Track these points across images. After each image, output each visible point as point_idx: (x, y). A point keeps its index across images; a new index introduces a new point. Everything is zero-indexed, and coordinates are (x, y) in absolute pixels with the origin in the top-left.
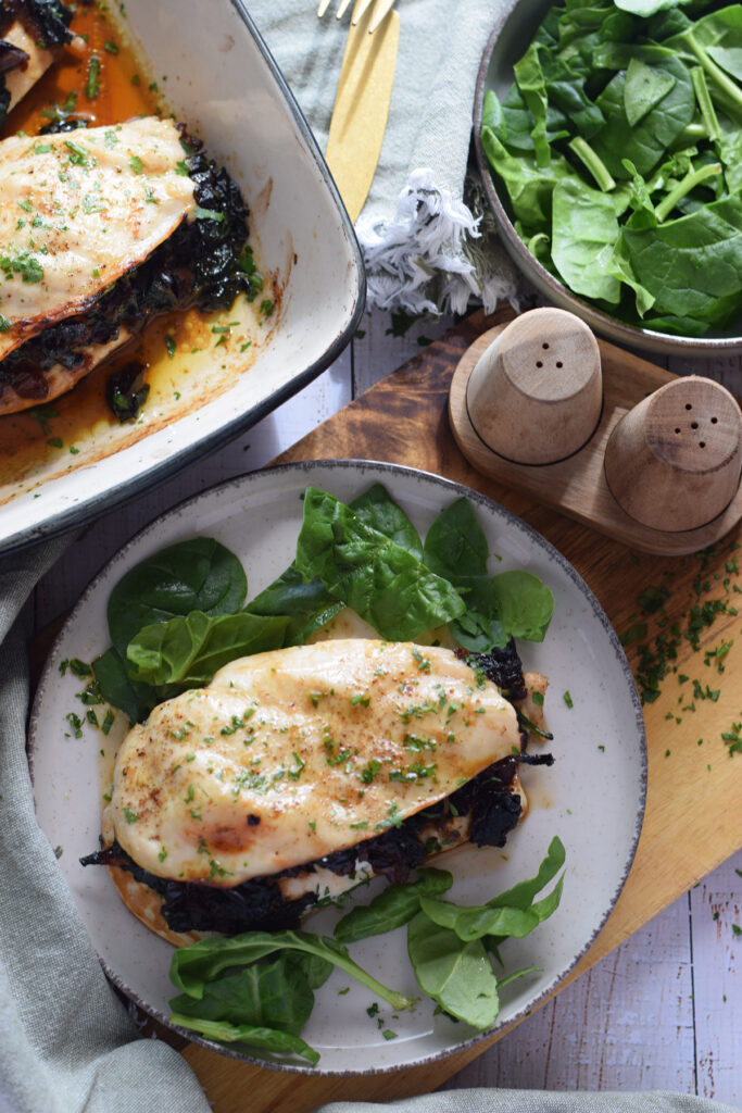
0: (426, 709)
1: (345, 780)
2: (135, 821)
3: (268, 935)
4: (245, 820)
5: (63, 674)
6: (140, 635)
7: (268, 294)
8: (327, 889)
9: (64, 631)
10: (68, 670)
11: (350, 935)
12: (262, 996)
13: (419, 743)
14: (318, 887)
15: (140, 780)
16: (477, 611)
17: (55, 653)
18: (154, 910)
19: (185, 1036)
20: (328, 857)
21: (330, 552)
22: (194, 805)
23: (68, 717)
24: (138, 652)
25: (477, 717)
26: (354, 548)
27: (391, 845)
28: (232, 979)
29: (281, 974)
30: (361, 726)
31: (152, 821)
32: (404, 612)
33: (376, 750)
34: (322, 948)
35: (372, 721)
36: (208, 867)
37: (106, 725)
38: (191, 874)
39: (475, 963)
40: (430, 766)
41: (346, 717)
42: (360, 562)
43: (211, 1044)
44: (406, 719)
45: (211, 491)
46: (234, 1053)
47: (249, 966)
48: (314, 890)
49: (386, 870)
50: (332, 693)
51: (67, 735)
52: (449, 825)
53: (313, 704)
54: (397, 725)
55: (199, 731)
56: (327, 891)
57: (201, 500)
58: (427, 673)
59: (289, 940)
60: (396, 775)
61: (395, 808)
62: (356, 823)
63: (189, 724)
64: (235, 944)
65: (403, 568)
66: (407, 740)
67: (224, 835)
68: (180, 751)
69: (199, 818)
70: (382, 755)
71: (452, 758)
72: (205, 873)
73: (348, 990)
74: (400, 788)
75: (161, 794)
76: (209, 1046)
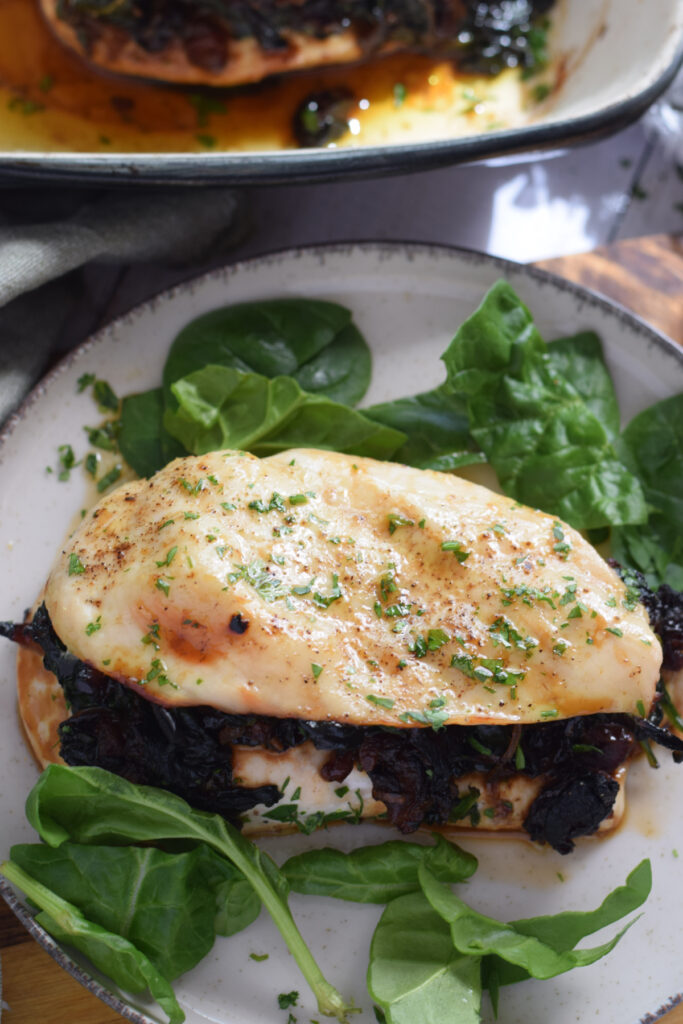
0: (542, 595)
1: (388, 639)
2: (79, 573)
3: (188, 808)
4: (226, 620)
5: (81, 390)
6: (200, 373)
7: (548, 78)
8: (299, 790)
9: (107, 330)
10: (90, 389)
11: (301, 881)
12: (142, 899)
13: (513, 636)
14: (287, 781)
15: (112, 528)
16: (658, 543)
17: (81, 351)
18: (52, 728)
19: (12, 906)
20: (319, 723)
21: (495, 377)
22: (167, 572)
23: (61, 449)
24: (189, 394)
25: (607, 636)
26: (529, 391)
27: (412, 765)
28: (113, 853)
29: (180, 876)
30: (442, 582)
31: (102, 580)
32: (562, 496)
33: (448, 619)
34: (254, 867)
35: (460, 584)
36: (147, 666)
37: (107, 481)
38: (120, 666)
39: (459, 988)
40: (513, 670)
41: (427, 564)
42: (528, 412)
43: (42, 933)
44: (510, 599)
45: (374, 246)
46: (67, 959)
47: (144, 845)
48: (280, 785)
49: (391, 797)
50: (422, 524)
51: (49, 470)
52: (503, 788)
53: (390, 528)
54: (492, 600)
55: (221, 492)
56: (297, 795)
57: (357, 251)
58: (562, 558)
59: (215, 831)
60: (463, 659)
61: (442, 703)
62: (377, 696)
63: (212, 479)
64: (137, 797)
65: (585, 440)
66: (498, 624)
67: (192, 632)
68: (181, 504)
69: (166, 590)
70: (453, 627)
71: (552, 676)
72: (139, 673)
73: (265, 957)
74: (461, 683)
75: (131, 550)
76: (38, 933)
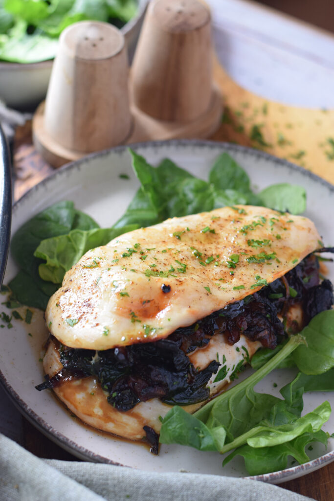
0: (254, 225)
2: (76, 323)
4: (160, 291)
8: (224, 357)
13: (258, 242)
14: (218, 355)
25: (289, 224)
30: (215, 244)
31: (89, 317)
35: (221, 240)
36: (141, 330)
37: (28, 318)
40: (271, 253)
41: (202, 241)
44: (244, 232)
48: (216, 359)
50: (188, 230)
51: (2, 326)
53: (178, 238)
54: (240, 237)
56: (224, 360)
60: (251, 258)
61: (259, 277)
62: (236, 286)
66: (250, 242)
67: (148, 306)
71: (284, 248)
72: (142, 334)
75: (92, 300)
